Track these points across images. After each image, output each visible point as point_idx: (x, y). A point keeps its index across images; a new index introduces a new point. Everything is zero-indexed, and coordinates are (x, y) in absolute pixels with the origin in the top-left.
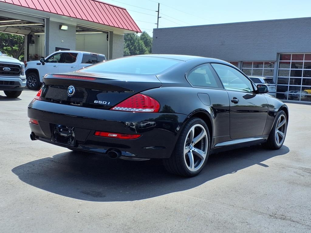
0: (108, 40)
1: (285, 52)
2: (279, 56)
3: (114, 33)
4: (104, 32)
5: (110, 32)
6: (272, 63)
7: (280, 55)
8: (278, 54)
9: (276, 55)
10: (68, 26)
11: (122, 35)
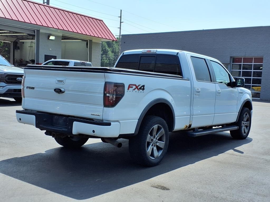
0: (87, 47)
1: (237, 56)
2: (231, 59)
3: (93, 41)
4: (84, 40)
5: (89, 40)
6: (226, 65)
7: (233, 58)
8: (231, 57)
9: (229, 59)
10: (55, 36)
11: (100, 43)
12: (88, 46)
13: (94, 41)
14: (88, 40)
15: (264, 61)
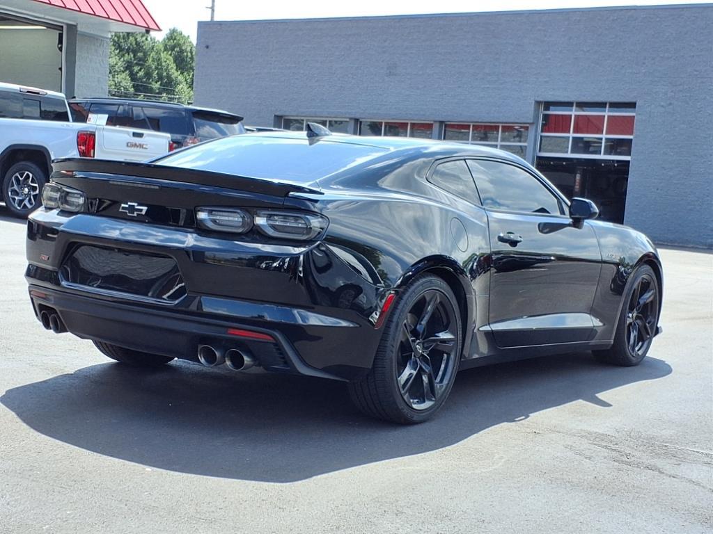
0: (61, 49)
2: (539, 109)
3: (79, 29)
4: (51, 26)
5: (68, 25)
6: (521, 127)
8: (538, 104)
9: (532, 108)
11: (106, 36)
12: (62, 47)
13: (82, 30)
14: (65, 27)
15: (637, 117)
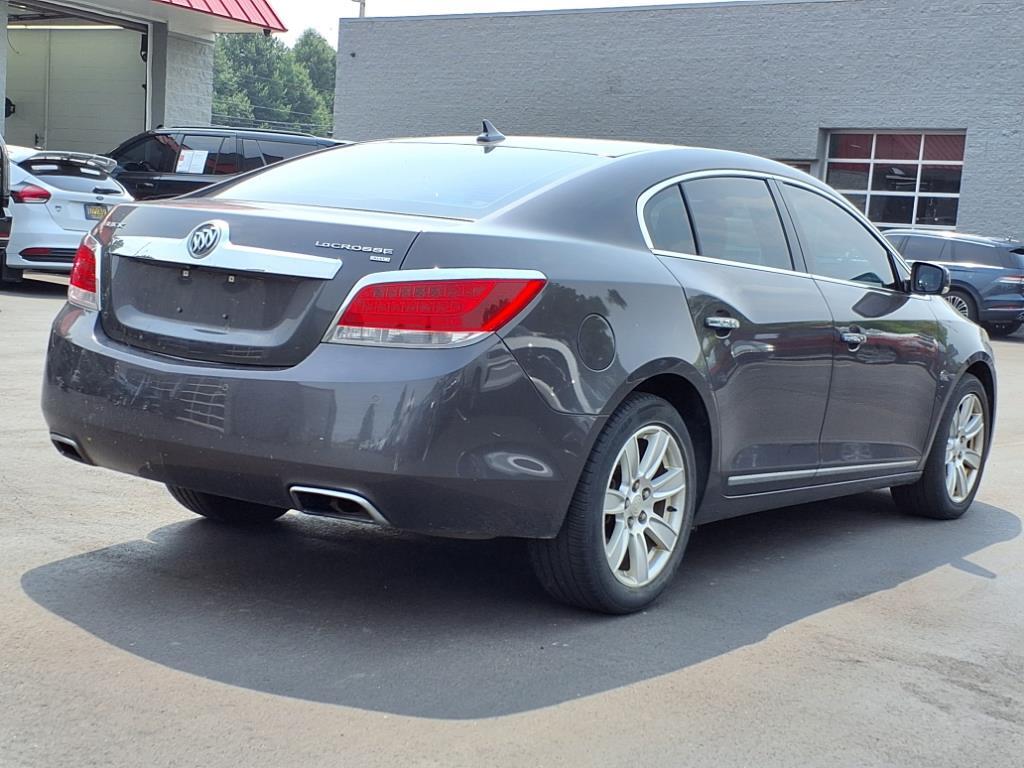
4: (130, 25)
7: (832, 135)
8: (824, 131)
9: (815, 138)
15: (967, 151)
